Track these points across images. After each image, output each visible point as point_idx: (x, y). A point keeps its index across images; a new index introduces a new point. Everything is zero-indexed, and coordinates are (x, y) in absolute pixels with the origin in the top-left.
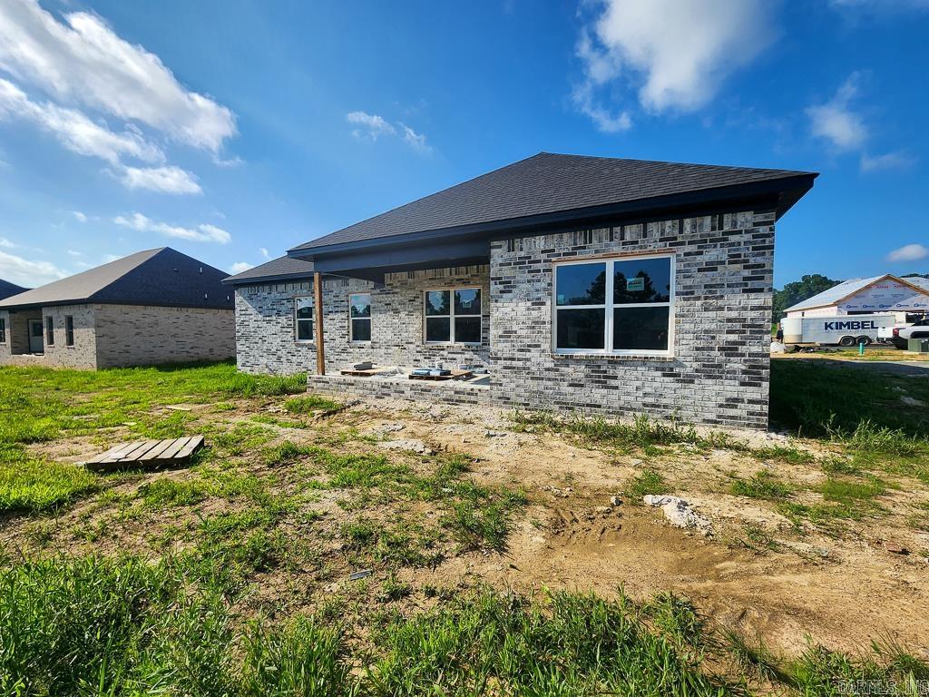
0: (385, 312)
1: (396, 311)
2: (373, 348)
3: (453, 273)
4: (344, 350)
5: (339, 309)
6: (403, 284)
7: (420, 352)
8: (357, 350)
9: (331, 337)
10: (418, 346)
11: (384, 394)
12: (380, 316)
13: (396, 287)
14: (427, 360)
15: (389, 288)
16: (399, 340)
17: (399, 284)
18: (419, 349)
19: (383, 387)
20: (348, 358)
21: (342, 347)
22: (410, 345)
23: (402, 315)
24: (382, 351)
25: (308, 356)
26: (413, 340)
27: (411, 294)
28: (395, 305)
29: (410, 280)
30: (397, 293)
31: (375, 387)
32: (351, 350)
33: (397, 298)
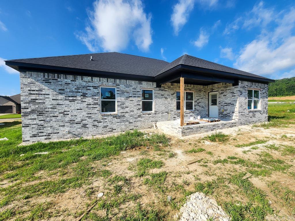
0: (161, 98)
1: (166, 98)
2: (155, 114)
3: (187, 86)
4: (139, 116)
5: (136, 96)
6: (169, 87)
7: (176, 114)
8: (147, 115)
9: (131, 110)
10: (175, 112)
11: (214, 129)
12: (158, 100)
13: (166, 88)
14: (178, 117)
15: (163, 88)
16: (167, 110)
17: (167, 87)
18: (175, 113)
19: (213, 126)
20: (142, 120)
21: (138, 115)
22: (172, 112)
23: (169, 99)
24: (160, 115)
25: (113, 121)
26: (173, 110)
27: (172, 92)
28: (166, 96)
29: (172, 86)
30: (166, 91)
31: (211, 126)
32: (144, 116)
33: (167, 93)
